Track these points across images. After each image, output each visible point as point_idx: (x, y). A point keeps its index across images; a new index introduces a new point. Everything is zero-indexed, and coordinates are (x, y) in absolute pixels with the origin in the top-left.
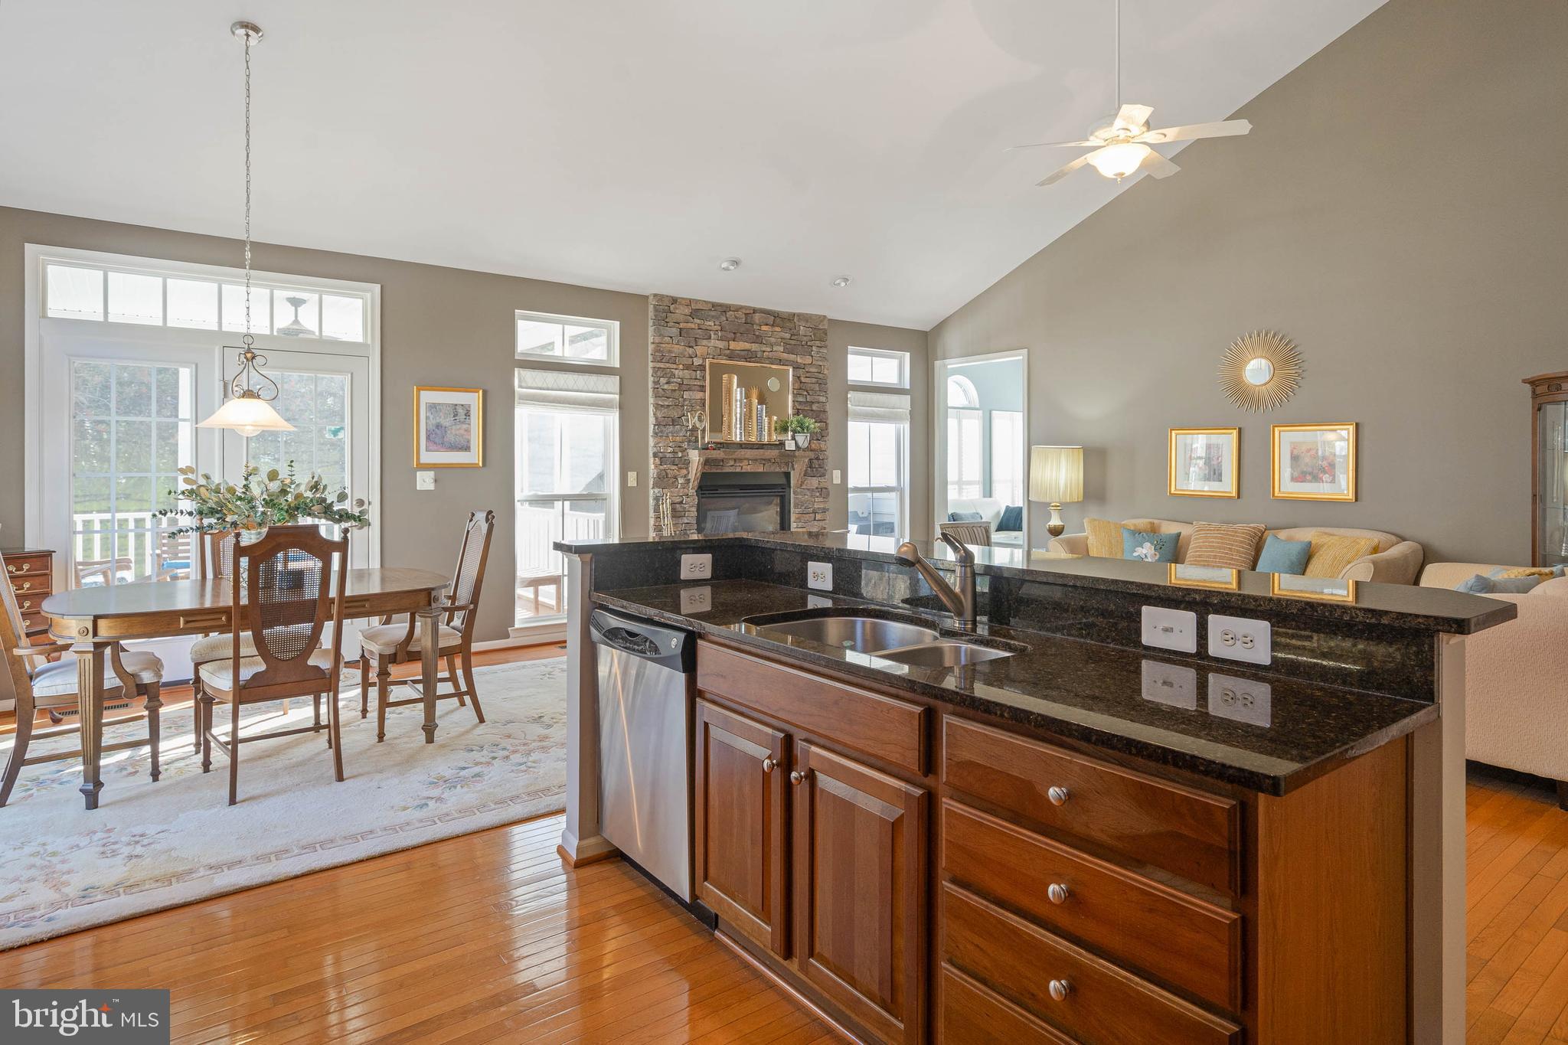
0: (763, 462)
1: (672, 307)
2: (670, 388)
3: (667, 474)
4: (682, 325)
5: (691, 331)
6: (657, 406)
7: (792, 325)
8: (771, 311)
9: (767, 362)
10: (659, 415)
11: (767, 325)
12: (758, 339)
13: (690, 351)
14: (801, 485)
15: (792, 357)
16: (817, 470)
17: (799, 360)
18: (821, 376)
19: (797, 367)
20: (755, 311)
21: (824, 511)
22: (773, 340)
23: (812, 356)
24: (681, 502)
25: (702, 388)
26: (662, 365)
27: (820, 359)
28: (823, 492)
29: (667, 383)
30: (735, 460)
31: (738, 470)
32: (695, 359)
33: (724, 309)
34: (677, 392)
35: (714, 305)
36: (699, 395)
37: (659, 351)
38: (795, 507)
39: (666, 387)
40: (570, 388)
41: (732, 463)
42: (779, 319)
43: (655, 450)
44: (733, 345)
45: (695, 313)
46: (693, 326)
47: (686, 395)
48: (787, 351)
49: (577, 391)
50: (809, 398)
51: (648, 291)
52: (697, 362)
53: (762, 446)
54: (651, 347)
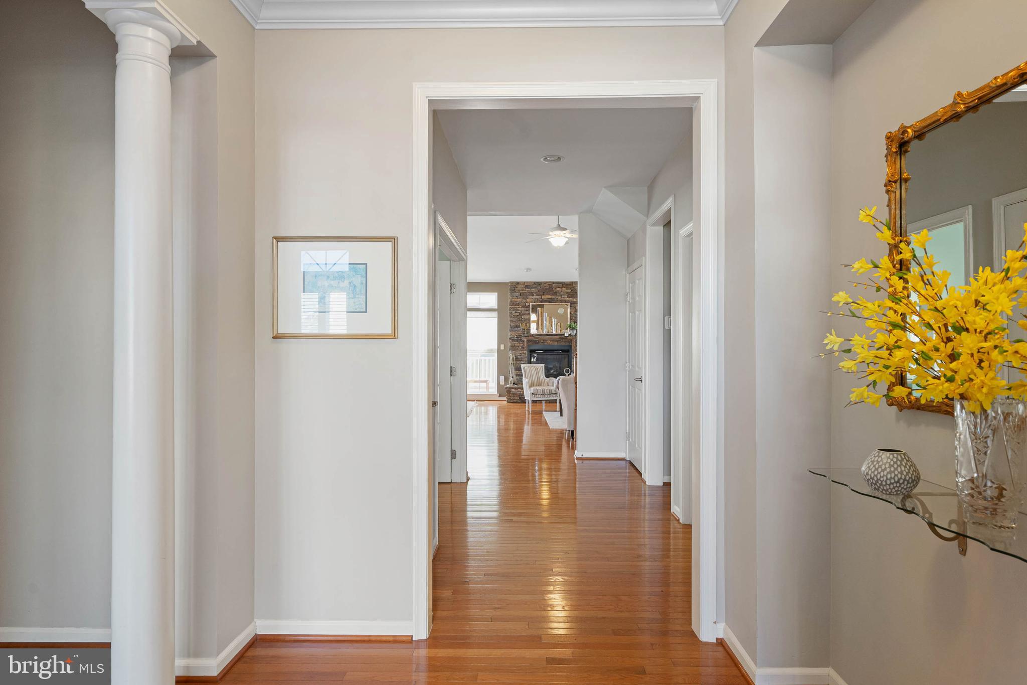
0: (556, 341)
1: (517, 285)
2: (516, 314)
3: (515, 345)
4: (521, 292)
5: (525, 293)
6: (511, 321)
7: (571, 287)
8: (560, 282)
10: (512, 324)
11: (559, 288)
12: (555, 294)
13: (524, 301)
15: (571, 299)
17: (575, 300)
19: (572, 303)
20: (553, 283)
22: (562, 293)
24: (521, 356)
25: (529, 314)
26: (513, 306)
30: (544, 340)
31: (546, 343)
33: (539, 284)
34: (519, 316)
35: (535, 283)
36: (528, 316)
37: (512, 301)
39: (514, 314)
41: (542, 341)
42: (563, 285)
43: (510, 337)
44: (543, 297)
45: (527, 287)
46: (525, 291)
47: (523, 316)
48: (568, 297)
51: (507, 280)
52: (527, 304)
53: (556, 335)
54: (509, 300)
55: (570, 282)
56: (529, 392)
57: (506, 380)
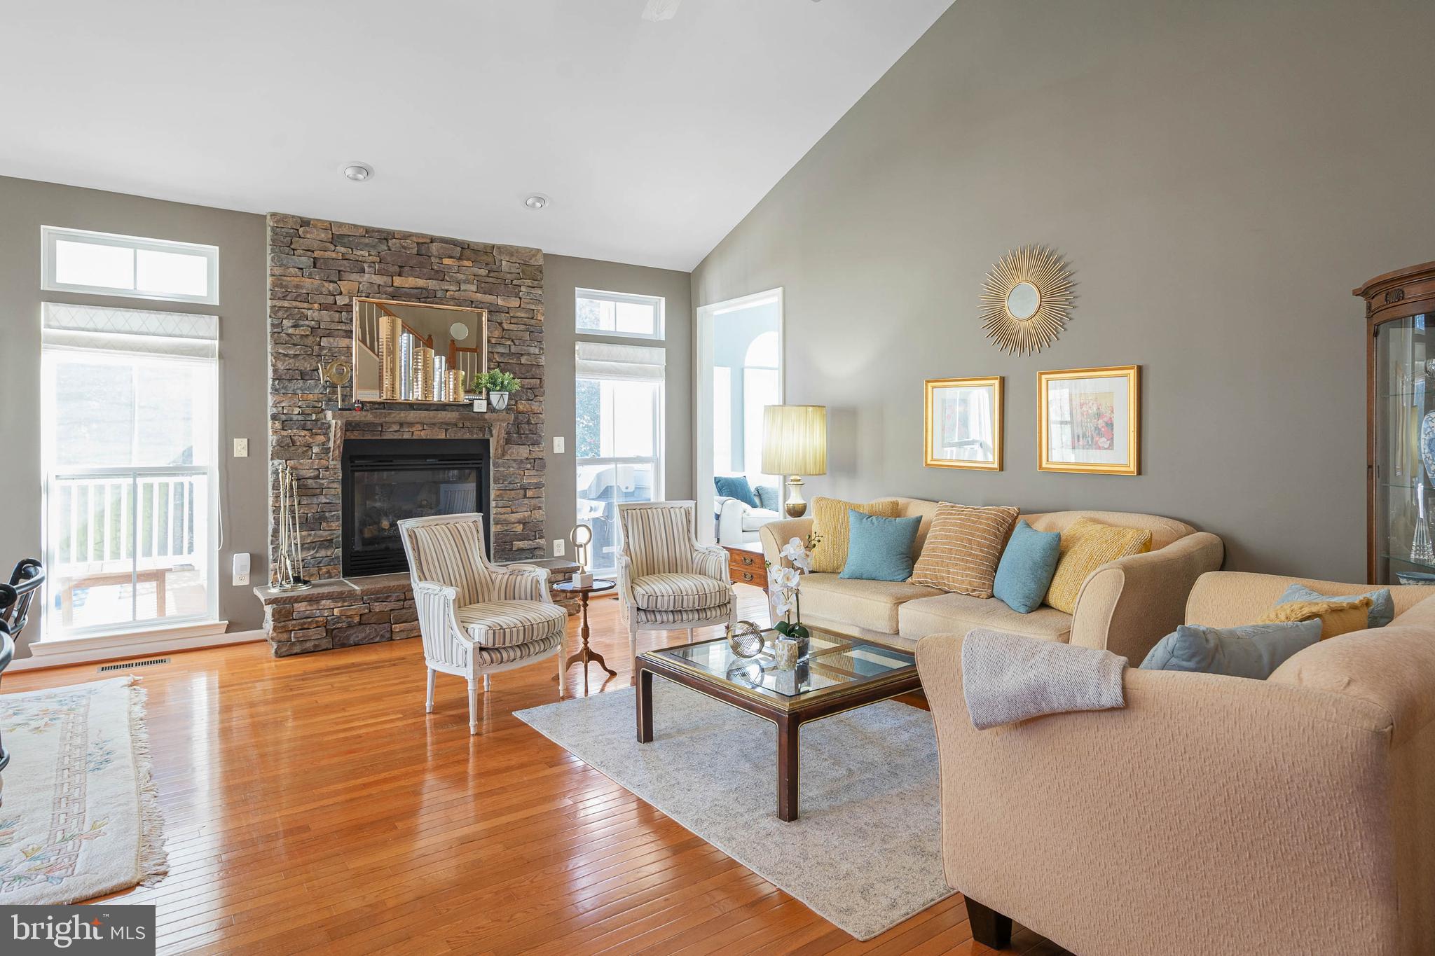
0: (445, 427)
1: (301, 230)
2: (297, 332)
3: (293, 442)
4: (316, 254)
5: (331, 261)
6: (277, 356)
7: (490, 259)
8: (457, 240)
9: (452, 303)
10: (280, 366)
11: (451, 257)
12: (439, 275)
13: (331, 287)
14: (503, 455)
15: (489, 298)
16: (527, 437)
17: (500, 303)
18: (532, 322)
19: (494, 311)
20: (433, 240)
21: (538, 486)
22: (460, 276)
23: (520, 298)
24: (317, 477)
25: (349, 334)
26: (286, 304)
27: (531, 301)
28: (538, 463)
29: (292, 327)
30: (401, 425)
31: (407, 436)
32: (338, 297)
33: (386, 236)
34: (310, 338)
35: (369, 231)
36: (343, 342)
37: (281, 286)
38: (495, 482)
39: (291, 331)
40: (135, 329)
41: (396, 427)
42: (465, 250)
43: (275, 411)
44: (398, 281)
45: (337, 240)
46: (334, 255)
47: (324, 342)
48: (482, 291)
49: (147, 334)
50: (513, 349)
51: (263, 208)
52: (342, 301)
53: (443, 407)
54: (269, 280)
55: (486, 246)
56: (469, 646)
57: (258, 566)
